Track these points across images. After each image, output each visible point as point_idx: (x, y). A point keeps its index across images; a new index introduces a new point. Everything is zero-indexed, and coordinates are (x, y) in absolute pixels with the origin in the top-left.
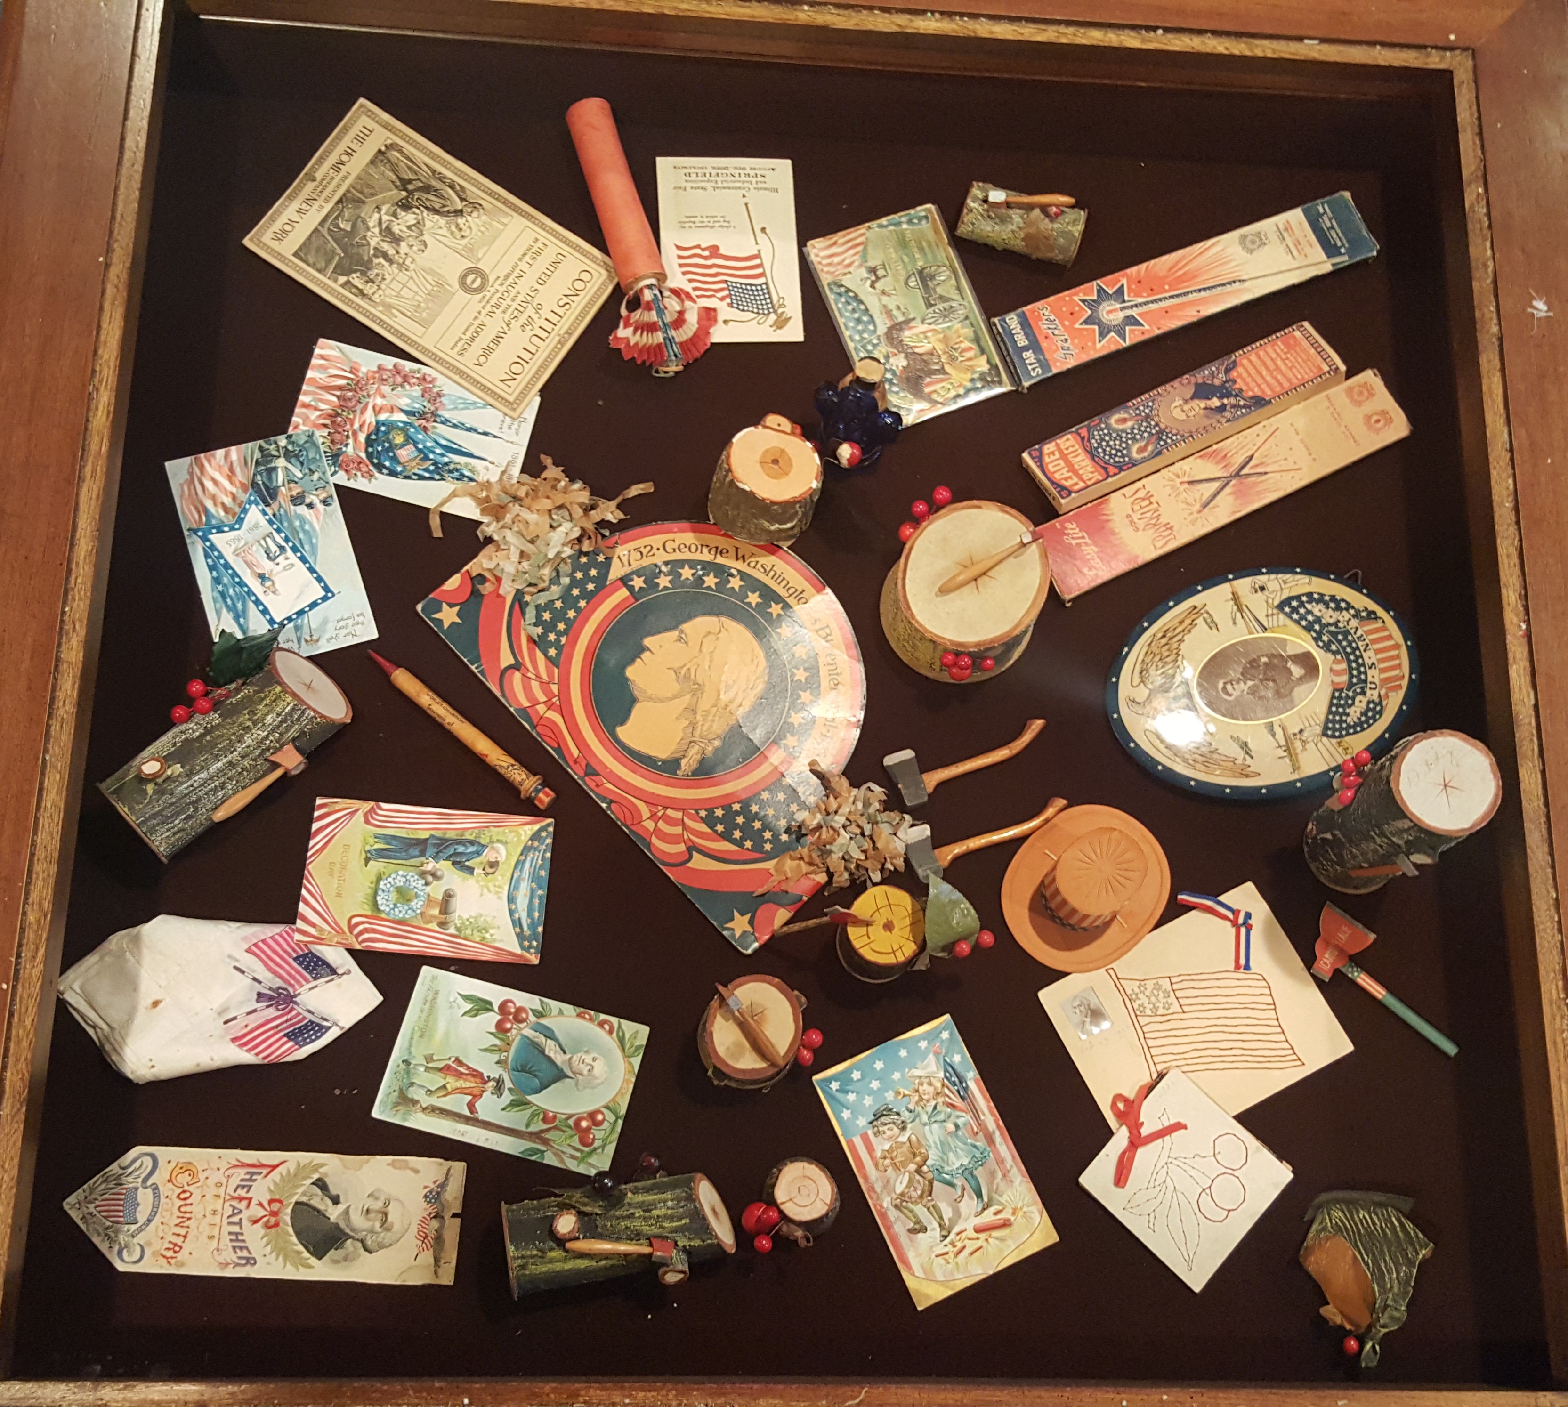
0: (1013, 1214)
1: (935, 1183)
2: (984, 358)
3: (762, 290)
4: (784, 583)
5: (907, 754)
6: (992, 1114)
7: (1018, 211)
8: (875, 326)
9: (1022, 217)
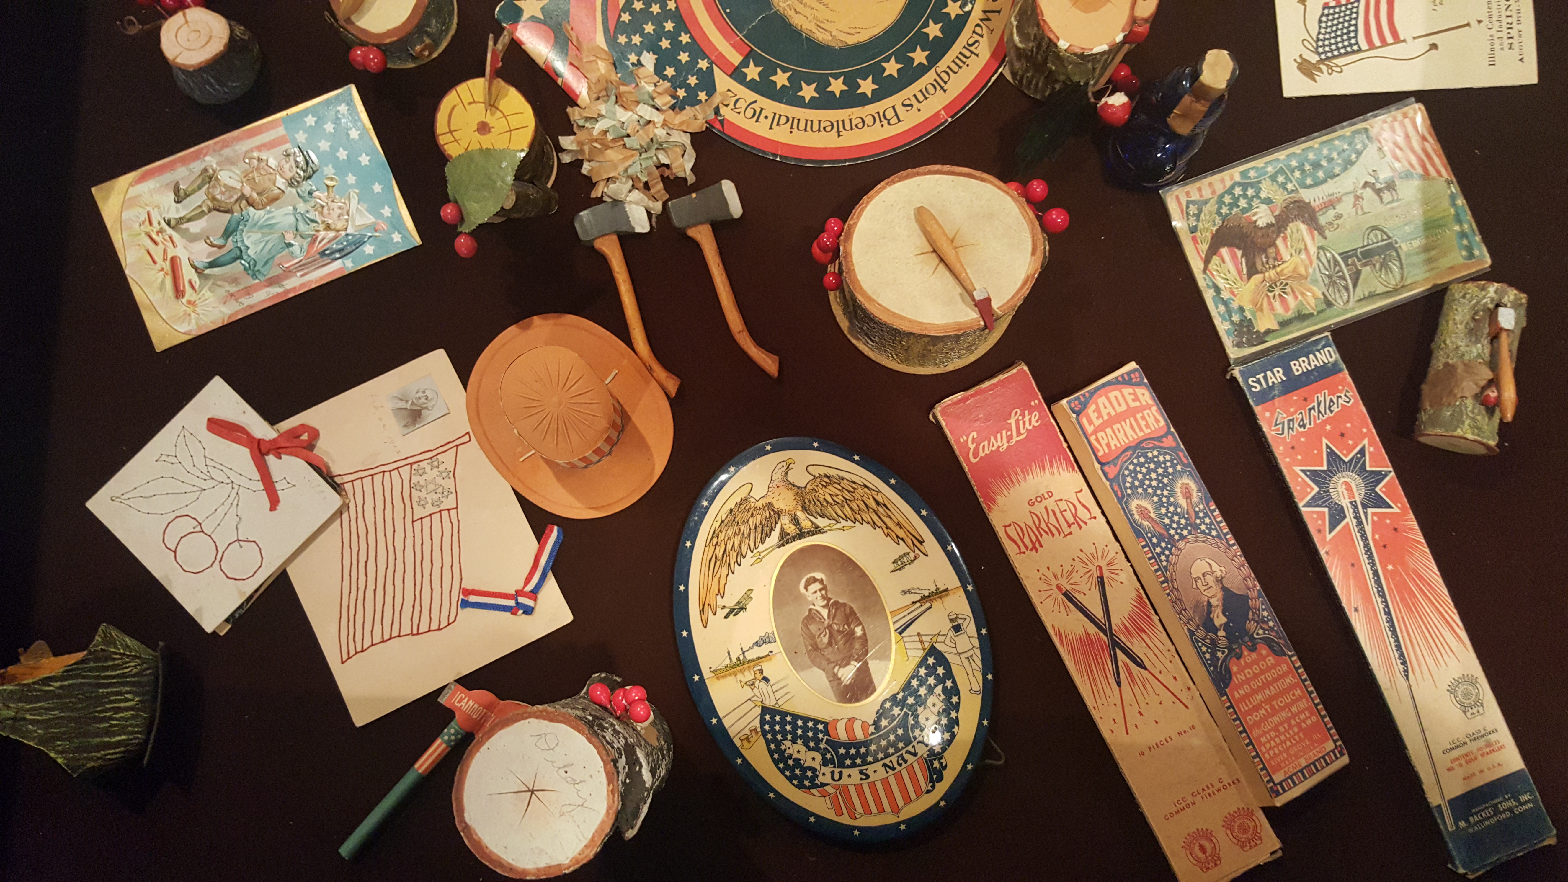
0: (189, 302)
1: (228, 216)
2: (1275, 326)
3: (1351, 45)
4: (955, 68)
5: (736, 208)
6: (302, 285)
7: (1487, 351)
8: (1311, 186)
9: (1479, 355)
